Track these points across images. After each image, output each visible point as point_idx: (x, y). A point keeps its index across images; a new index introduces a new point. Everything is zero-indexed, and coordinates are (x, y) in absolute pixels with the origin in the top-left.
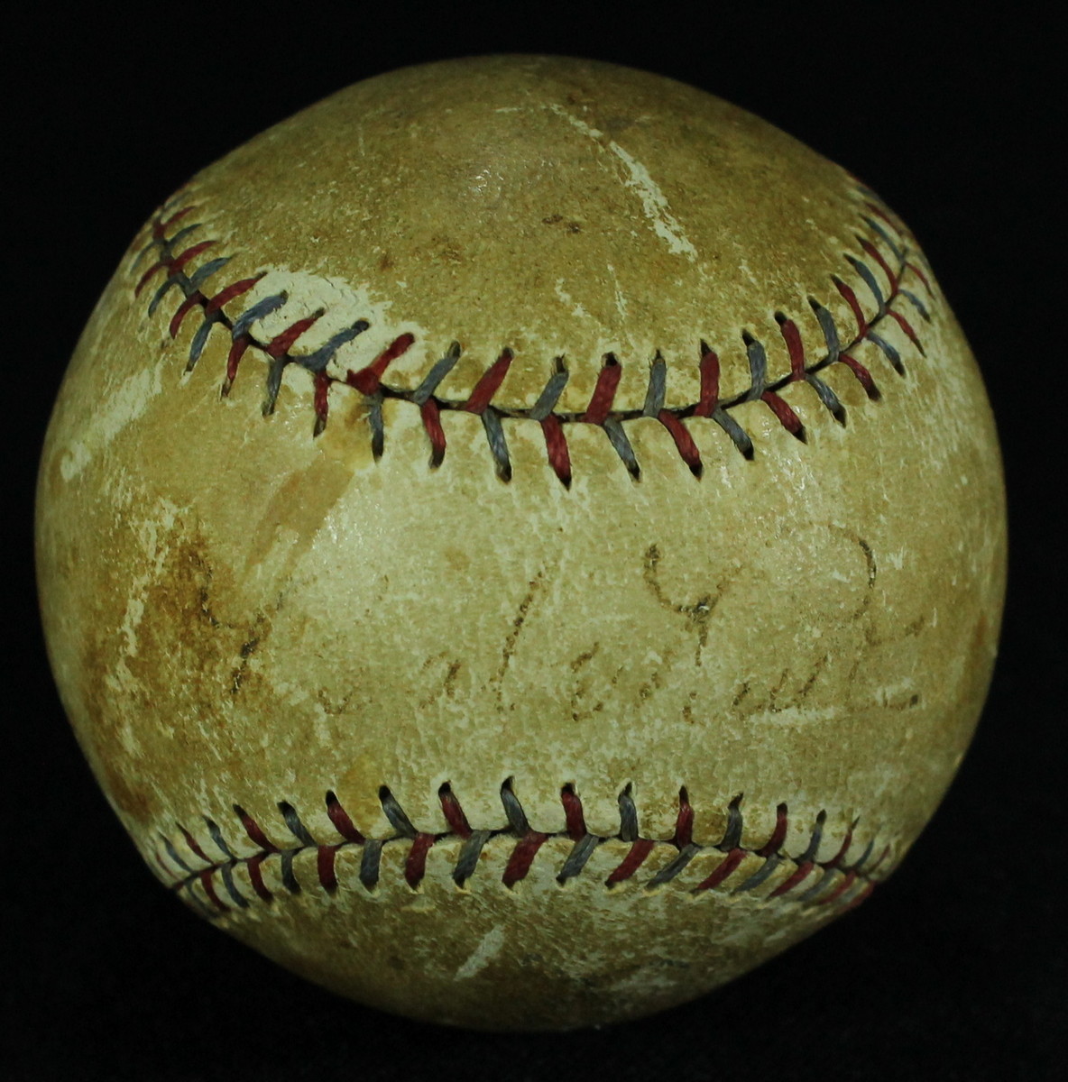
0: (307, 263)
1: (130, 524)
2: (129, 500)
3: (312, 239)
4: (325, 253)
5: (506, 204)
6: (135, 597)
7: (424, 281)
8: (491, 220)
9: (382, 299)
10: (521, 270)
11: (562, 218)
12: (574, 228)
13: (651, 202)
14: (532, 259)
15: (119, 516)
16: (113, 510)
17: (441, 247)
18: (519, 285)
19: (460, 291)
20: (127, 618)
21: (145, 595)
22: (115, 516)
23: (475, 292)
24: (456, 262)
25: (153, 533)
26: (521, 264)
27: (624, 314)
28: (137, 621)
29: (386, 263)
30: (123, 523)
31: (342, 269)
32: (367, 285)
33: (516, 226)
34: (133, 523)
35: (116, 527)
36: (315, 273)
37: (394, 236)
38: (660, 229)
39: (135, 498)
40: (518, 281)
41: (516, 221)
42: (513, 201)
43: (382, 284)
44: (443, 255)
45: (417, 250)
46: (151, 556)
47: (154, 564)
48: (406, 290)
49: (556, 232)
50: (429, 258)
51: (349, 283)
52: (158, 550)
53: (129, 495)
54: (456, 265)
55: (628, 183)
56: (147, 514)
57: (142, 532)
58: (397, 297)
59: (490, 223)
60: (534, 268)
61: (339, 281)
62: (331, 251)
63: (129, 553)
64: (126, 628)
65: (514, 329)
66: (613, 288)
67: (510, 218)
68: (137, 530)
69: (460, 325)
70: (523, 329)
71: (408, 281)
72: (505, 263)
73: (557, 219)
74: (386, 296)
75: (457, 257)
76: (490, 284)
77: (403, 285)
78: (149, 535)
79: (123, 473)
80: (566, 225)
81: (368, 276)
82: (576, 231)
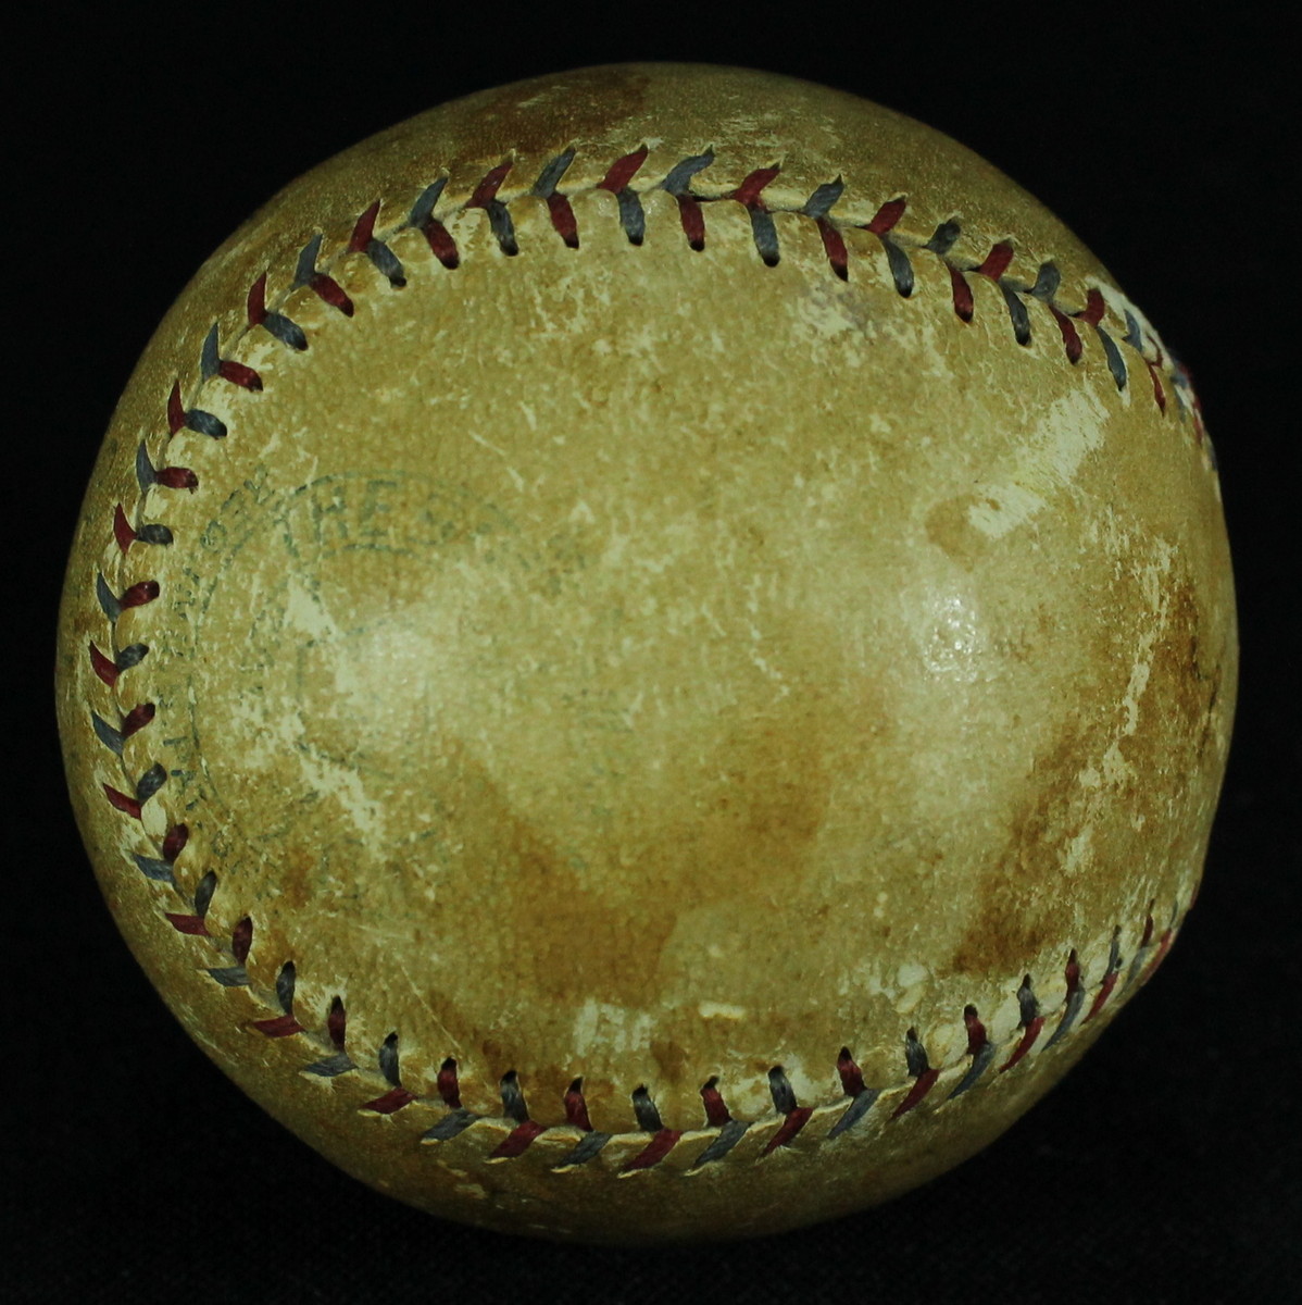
1: (1133, 572)
2: (1127, 544)
6: (1141, 660)
15: (1119, 564)
16: (1111, 559)
20: (1130, 688)
21: (1150, 657)
22: (1114, 566)
25: (1155, 579)
28: (1142, 688)
30: (1125, 572)
34: (1136, 571)
35: (1118, 578)
39: (1132, 540)
46: (1155, 608)
47: (1159, 616)
52: (1162, 599)
53: (1126, 538)
56: (1148, 558)
57: (1145, 580)
63: (1134, 609)
64: (1128, 701)
68: (1141, 579)
78: (1151, 581)
79: (1109, 512)
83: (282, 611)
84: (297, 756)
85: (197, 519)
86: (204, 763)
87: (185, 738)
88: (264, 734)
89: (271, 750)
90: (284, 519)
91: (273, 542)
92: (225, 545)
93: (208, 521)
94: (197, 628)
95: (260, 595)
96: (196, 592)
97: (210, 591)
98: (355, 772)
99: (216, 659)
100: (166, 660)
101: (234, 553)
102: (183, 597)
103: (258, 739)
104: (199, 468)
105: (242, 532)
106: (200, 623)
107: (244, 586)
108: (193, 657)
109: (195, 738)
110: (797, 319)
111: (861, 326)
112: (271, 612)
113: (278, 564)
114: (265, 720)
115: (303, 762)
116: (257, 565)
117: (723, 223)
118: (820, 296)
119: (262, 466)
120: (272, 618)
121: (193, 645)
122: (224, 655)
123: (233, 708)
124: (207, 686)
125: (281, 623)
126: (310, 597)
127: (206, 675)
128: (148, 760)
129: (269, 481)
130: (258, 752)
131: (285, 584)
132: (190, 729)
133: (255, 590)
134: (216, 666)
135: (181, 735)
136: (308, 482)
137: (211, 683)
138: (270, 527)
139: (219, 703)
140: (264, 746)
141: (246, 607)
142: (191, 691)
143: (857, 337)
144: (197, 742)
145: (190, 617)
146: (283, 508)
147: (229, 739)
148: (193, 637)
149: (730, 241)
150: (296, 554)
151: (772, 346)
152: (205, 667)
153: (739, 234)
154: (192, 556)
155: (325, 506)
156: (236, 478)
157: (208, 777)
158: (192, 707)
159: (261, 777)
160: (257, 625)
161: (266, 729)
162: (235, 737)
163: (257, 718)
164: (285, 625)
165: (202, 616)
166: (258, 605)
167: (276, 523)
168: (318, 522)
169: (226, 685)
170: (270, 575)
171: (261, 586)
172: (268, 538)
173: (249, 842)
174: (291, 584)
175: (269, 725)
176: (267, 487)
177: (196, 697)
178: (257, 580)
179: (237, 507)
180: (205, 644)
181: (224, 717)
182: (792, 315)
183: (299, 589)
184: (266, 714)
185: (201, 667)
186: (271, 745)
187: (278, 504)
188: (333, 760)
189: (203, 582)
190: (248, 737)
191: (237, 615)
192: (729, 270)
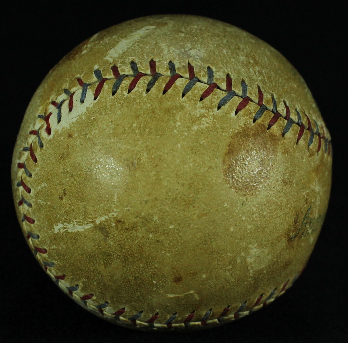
0: (87, 113)
3: (94, 117)
4: (86, 120)
5: (72, 180)
7: (60, 145)
8: (68, 173)
9: (62, 131)
10: (52, 175)
11: (65, 195)
12: (61, 198)
13: (69, 227)
14: (54, 180)
17: (66, 154)
18: (48, 172)
19: (53, 154)
23: (51, 159)
24: (60, 157)
26: (53, 176)
27: (39, 201)
29: (70, 136)
31: (77, 122)
32: (68, 128)
33: (65, 180)
36: (82, 114)
37: (76, 142)
38: (60, 225)
40: (50, 173)
41: (66, 181)
42: (73, 182)
43: (65, 132)
44: (63, 154)
45: (68, 147)
48: (60, 139)
49: (61, 191)
50: (64, 149)
51: (72, 123)
54: (59, 156)
55: (76, 223)
58: (60, 136)
59: (67, 173)
60: (51, 179)
61: (74, 120)
62: (85, 121)
65: (39, 166)
66: (44, 201)
67: (67, 180)
69: (46, 151)
70: (39, 168)
71: (62, 140)
72: (55, 172)
73: (65, 194)
74: (62, 132)
75: (61, 158)
76: (51, 164)
77: (62, 138)
80: (62, 196)
81: (70, 129)
82: (60, 198)
110: (204, 53)
111: (185, 51)
117: (221, 76)
118: (196, 57)
143: (187, 49)
149: (220, 72)
151: (211, 48)
153: (218, 73)
182: (205, 54)
192: (221, 65)
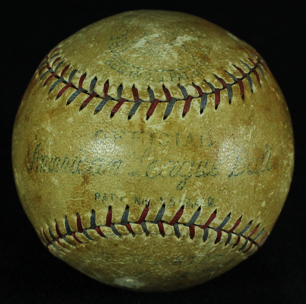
83: (140, 48)
84: (174, 46)
85: (117, 76)
86: (176, 70)
87: (170, 74)
88: (169, 52)
89: (173, 51)
90: (118, 53)
91: (124, 54)
92: (124, 66)
93: (118, 73)
94: (144, 69)
95: (136, 54)
96: (135, 72)
97: (135, 67)
98: (177, 37)
99: (151, 63)
100: (151, 79)
101: (125, 63)
102: (136, 76)
103: (170, 53)
104: (105, 80)
105: (121, 63)
106: (142, 69)
107: (134, 59)
108: (151, 70)
109: (170, 71)
112: (140, 51)
113: (129, 51)
114: (166, 51)
115: (175, 45)
116: (129, 56)
119: (105, 63)
120: (142, 50)
121: (148, 70)
122: (150, 61)
123: (163, 58)
124: (158, 66)
125: (143, 48)
126: (137, 43)
127: (155, 66)
128: (176, 86)
129: (109, 60)
130: (173, 54)
131: (134, 49)
132: (168, 72)
133: (135, 55)
134: (153, 63)
135: (170, 75)
136: (110, 51)
137: (157, 64)
138: (120, 56)
139: (162, 62)
140: (172, 53)
141: (139, 57)
142: (159, 70)
144: (172, 70)
145: (141, 72)
146: (116, 54)
147: (170, 60)
148: (146, 70)
150: (127, 48)
152: (153, 66)
154: (126, 75)
155: (116, 45)
156: (108, 68)
157: (180, 69)
158: (163, 71)
159: (179, 55)
160: (143, 53)
161: (168, 51)
162: (170, 59)
163: (165, 53)
164: (143, 47)
165: (141, 68)
166: (138, 54)
167: (119, 55)
168: (120, 46)
169: (158, 60)
170: (132, 53)
171: (134, 54)
172: (123, 55)
173: (195, 64)
174: (134, 47)
175: (167, 50)
176: (111, 60)
177: (161, 69)
178: (133, 56)
179: (115, 66)
180: (148, 67)
181: (165, 62)
183: (135, 45)
184: (164, 51)
185: (153, 67)
186: (171, 51)
187: (115, 55)
188: (175, 40)
189: (133, 70)
190: (170, 56)
191: (141, 59)
